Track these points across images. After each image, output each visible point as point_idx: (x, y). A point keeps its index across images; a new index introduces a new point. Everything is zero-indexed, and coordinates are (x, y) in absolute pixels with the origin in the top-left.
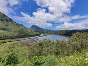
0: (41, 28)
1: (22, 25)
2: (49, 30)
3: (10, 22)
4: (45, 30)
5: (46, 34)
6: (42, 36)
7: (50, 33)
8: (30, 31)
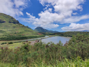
3: (17, 24)
8: (34, 32)
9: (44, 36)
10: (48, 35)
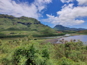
0: (66, 27)
1: (47, 26)
3: (39, 24)
4: (71, 29)
5: (73, 34)
6: (68, 36)
10: (69, 33)
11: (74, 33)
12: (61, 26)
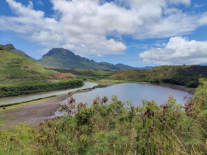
0: (84, 59)
2: (113, 67)
5: (103, 80)
6: (90, 89)
7: (119, 78)
8: (42, 69)
9: (79, 84)
11: (105, 77)
12: (69, 54)
